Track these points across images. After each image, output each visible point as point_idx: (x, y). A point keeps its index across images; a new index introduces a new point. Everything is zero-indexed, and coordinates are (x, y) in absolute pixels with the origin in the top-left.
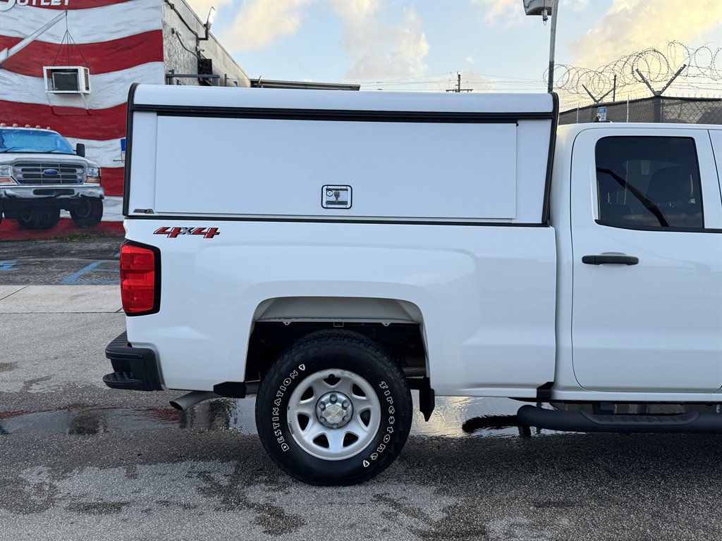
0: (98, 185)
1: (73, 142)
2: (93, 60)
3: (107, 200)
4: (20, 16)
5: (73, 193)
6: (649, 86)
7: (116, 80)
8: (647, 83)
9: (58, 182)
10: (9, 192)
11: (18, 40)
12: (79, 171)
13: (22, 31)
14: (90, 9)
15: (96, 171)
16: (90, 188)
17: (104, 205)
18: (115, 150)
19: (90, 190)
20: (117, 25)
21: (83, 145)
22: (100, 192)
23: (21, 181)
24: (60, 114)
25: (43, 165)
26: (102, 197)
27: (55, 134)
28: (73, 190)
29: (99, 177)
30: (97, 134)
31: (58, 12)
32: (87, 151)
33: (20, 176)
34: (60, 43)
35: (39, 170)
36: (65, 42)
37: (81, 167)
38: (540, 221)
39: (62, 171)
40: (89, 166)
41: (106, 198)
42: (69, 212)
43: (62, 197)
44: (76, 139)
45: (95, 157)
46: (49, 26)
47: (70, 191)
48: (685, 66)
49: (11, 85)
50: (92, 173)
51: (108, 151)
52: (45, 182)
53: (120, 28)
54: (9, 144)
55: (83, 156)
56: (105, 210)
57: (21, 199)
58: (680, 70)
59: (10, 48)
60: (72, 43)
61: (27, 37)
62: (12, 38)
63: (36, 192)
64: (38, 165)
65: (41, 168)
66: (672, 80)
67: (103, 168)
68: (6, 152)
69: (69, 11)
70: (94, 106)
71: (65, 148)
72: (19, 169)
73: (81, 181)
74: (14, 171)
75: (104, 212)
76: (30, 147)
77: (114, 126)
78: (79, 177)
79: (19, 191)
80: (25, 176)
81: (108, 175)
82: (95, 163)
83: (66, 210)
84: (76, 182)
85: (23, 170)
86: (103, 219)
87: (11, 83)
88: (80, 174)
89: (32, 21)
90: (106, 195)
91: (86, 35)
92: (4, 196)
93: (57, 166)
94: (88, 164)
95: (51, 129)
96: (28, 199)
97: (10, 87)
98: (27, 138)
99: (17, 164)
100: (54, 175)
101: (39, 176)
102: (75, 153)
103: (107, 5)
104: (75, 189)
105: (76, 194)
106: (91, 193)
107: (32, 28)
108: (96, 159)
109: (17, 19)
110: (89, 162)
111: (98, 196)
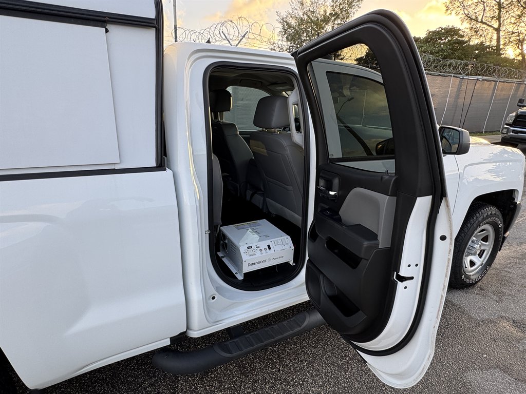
6: (230, 42)
8: (228, 40)
38: (154, 165)
48: (247, 32)
58: (245, 34)
66: (241, 40)
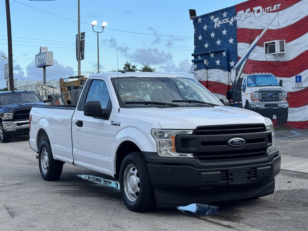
0: (286, 101)
1: (278, 79)
2: (287, 35)
3: (289, 110)
4: (263, 19)
5: (278, 106)
7: (295, 44)
9: (273, 101)
10: (257, 106)
11: (262, 30)
12: (280, 94)
13: (264, 26)
14: (287, 9)
15: (286, 94)
16: (283, 103)
17: (288, 112)
18: (294, 82)
19: (283, 104)
20: (296, 14)
21: (282, 80)
22: (287, 105)
23: (261, 101)
24: (274, 65)
25: (268, 92)
26: (288, 108)
27: (272, 75)
28: (278, 105)
29: (287, 97)
30: (288, 74)
31: (275, 13)
32: (283, 84)
33: (260, 97)
34: (276, 29)
35: (266, 94)
36: (277, 28)
37: (281, 92)
39: (275, 94)
40: (284, 92)
41: (289, 108)
42: (276, 116)
43: (274, 108)
44: (279, 78)
45: (286, 87)
46: (272, 21)
47: (276, 105)
49: (259, 53)
50: (285, 95)
51: (290, 83)
52: (269, 101)
53: (297, 16)
54: (257, 82)
55: (282, 86)
56: (289, 115)
57: (260, 109)
59: (259, 34)
60: (280, 28)
61: (265, 28)
62: (260, 29)
63: (266, 106)
64: (266, 92)
65: (267, 93)
67: (289, 92)
68: (256, 86)
69: (280, 12)
70: (286, 59)
71: (276, 83)
72: (260, 94)
73: (281, 100)
74: (259, 95)
75: (288, 116)
76: (264, 83)
77: (293, 69)
78: (280, 98)
79: (260, 105)
80: (262, 98)
81: (290, 96)
82: (286, 90)
83: (275, 115)
84: (278, 100)
85: (262, 95)
86: (288, 120)
87: (259, 52)
88: (281, 96)
89: (267, 20)
90: (289, 107)
91: (285, 23)
92: (255, 108)
93: (272, 92)
94: (283, 90)
95: (271, 73)
96: (263, 109)
97: (259, 54)
98: (263, 78)
99: (260, 92)
100: (271, 97)
101: (266, 98)
102: (279, 85)
103: (293, 5)
104: (278, 104)
105: (279, 106)
106: (284, 105)
107: (267, 23)
108: (287, 88)
109: (262, 20)
110: (284, 89)
111: (286, 108)
